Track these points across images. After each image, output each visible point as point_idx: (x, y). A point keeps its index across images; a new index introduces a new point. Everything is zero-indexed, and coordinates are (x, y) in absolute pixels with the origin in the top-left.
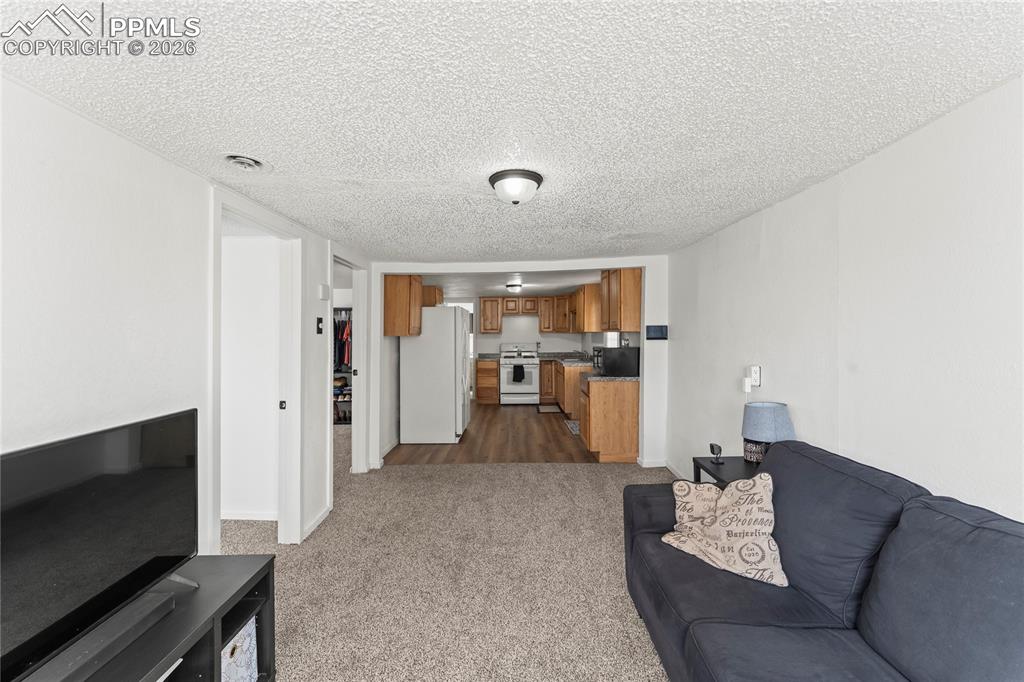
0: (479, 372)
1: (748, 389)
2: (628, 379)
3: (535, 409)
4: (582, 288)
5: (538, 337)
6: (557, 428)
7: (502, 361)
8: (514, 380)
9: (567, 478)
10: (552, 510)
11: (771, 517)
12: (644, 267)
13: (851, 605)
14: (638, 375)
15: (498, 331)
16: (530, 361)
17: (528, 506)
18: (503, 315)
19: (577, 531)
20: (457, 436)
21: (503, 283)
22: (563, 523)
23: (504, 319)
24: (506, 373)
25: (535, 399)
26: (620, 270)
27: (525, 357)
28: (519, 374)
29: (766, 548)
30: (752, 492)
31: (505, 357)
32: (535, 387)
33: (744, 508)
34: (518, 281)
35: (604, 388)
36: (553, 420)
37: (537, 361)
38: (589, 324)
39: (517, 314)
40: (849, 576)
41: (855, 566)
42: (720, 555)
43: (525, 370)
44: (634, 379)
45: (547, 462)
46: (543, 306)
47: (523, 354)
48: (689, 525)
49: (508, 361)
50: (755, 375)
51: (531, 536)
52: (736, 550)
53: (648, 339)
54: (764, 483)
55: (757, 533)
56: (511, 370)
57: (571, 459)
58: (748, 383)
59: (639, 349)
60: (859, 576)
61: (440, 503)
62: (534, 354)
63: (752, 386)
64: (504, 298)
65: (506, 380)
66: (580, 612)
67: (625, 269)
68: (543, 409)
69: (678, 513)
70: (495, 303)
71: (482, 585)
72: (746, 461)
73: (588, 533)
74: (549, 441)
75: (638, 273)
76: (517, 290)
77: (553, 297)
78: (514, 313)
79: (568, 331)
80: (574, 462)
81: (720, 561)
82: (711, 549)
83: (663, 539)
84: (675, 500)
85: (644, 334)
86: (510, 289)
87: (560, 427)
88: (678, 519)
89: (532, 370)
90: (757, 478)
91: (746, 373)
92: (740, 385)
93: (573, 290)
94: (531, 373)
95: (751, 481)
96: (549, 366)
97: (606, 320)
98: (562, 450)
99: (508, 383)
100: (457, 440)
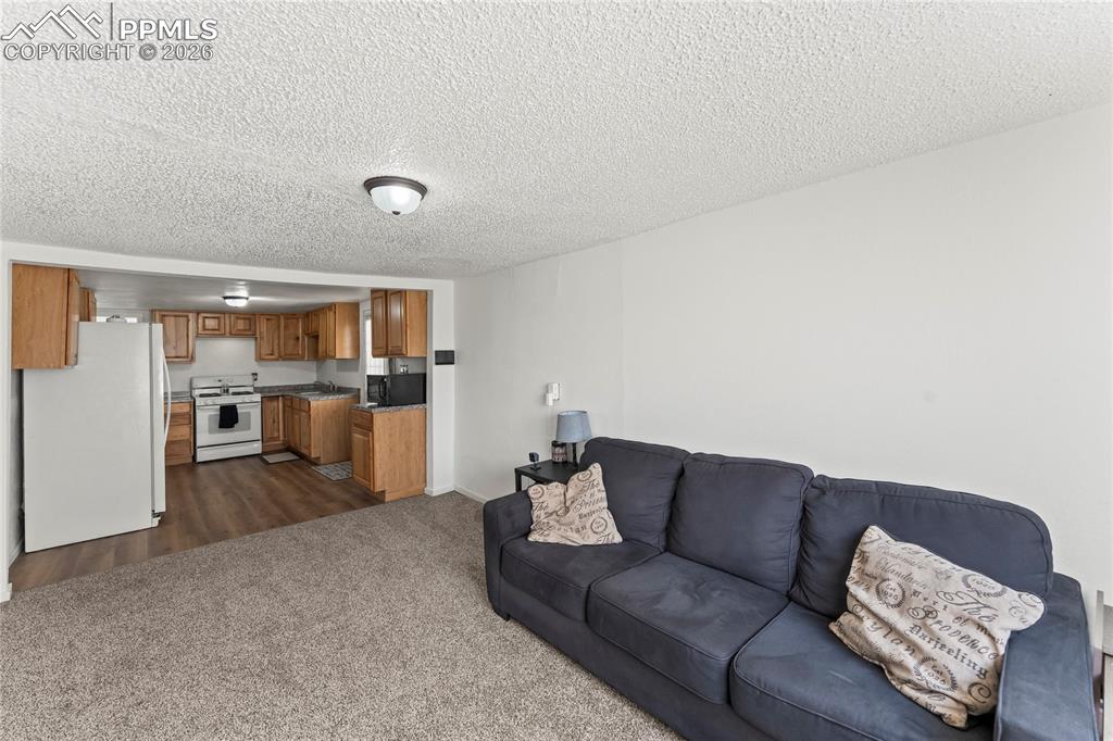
0: (175, 419)
1: (551, 403)
2: (415, 406)
3: (257, 460)
4: (331, 307)
5: (254, 367)
6: (307, 477)
7: (199, 402)
8: (220, 427)
9: (359, 526)
10: (363, 564)
11: (604, 495)
12: (432, 291)
13: (663, 536)
14: (425, 402)
15: (190, 358)
16: (247, 398)
17: (330, 570)
18: (198, 336)
19: (404, 574)
20: (155, 515)
21: (218, 293)
22: (384, 571)
23: (198, 343)
24: (206, 416)
25: (257, 448)
26: (405, 291)
27: (234, 394)
28: (228, 417)
29: (606, 517)
30: (592, 479)
31: (201, 396)
32: (255, 431)
33: (588, 494)
34: (243, 292)
35: (389, 419)
36: (295, 470)
37: (257, 397)
38: (342, 349)
39: (223, 336)
40: (659, 518)
41: (661, 511)
42: (576, 536)
43: (239, 411)
44: (421, 406)
45: (321, 516)
46: (263, 327)
47: (231, 390)
48: (545, 521)
49: (209, 400)
50: (556, 391)
51: (353, 597)
52: (588, 525)
53: (437, 364)
54: (596, 470)
55: (601, 510)
56: (215, 412)
57: (349, 507)
58: (551, 397)
59: (425, 375)
60: (666, 515)
61: (188, 608)
62: (251, 389)
63: (554, 400)
64: (198, 313)
65: (207, 427)
66: (454, 641)
67: (411, 291)
68: (271, 459)
69: (535, 514)
70: (183, 320)
71: (326, 669)
72: (554, 463)
73: (418, 571)
74: (308, 494)
75: (424, 297)
76: (241, 304)
77: (278, 316)
78: (217, 334)
79: (302, 358)
80: (355, 509)
81: (577, 540)
82: (569, 534)
83: (530, 539)
84: (531, 503)
85: (431, 359)
86: (229, 302)
87: (309, 475)
88: (534, 519)
89: (250, 408)
90: (591, 468)
91: (547, 389)
92: (544, 399)
93: (312, 309)
94: (249, 414)
95: (588, 472)
96: (275, 404)
97: (382, 343)
98: (331, 500)
99: (210, 432)
100: (156, 522)
